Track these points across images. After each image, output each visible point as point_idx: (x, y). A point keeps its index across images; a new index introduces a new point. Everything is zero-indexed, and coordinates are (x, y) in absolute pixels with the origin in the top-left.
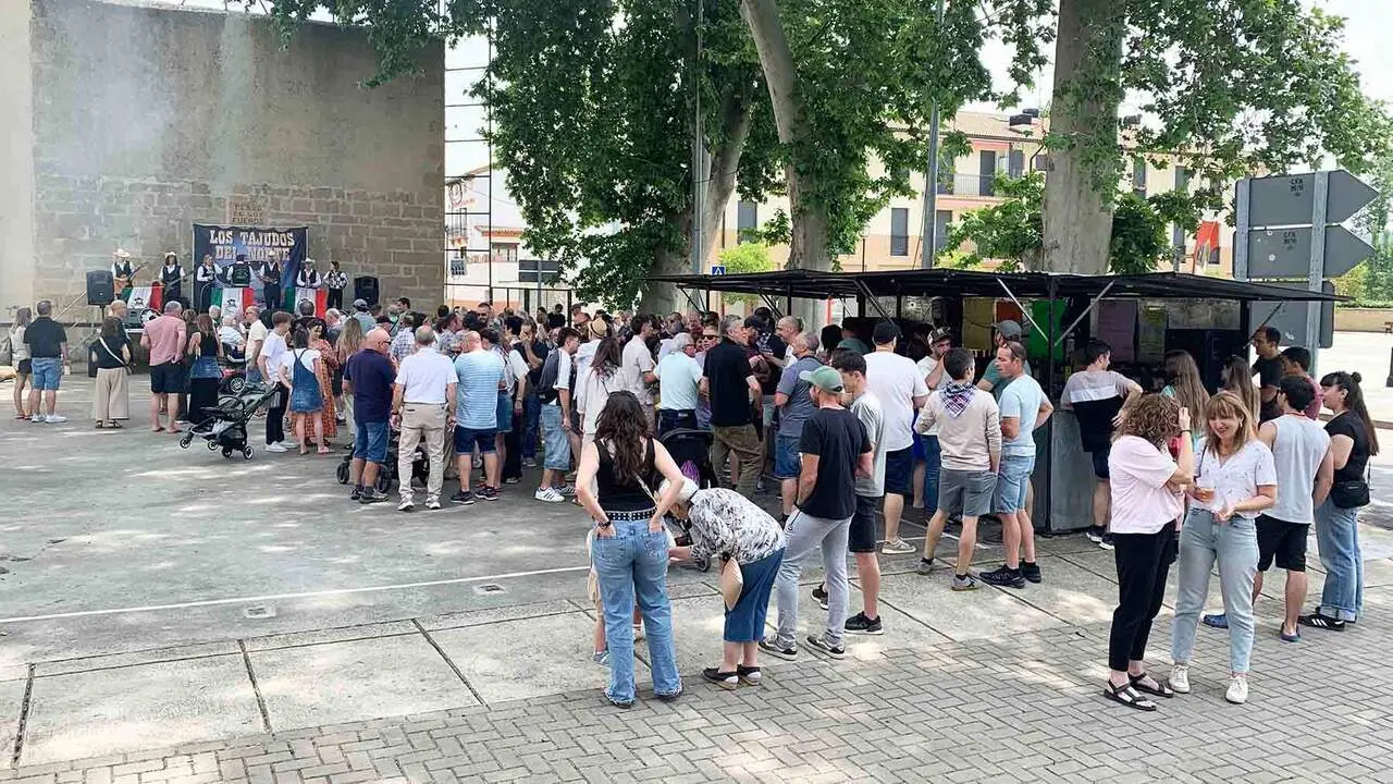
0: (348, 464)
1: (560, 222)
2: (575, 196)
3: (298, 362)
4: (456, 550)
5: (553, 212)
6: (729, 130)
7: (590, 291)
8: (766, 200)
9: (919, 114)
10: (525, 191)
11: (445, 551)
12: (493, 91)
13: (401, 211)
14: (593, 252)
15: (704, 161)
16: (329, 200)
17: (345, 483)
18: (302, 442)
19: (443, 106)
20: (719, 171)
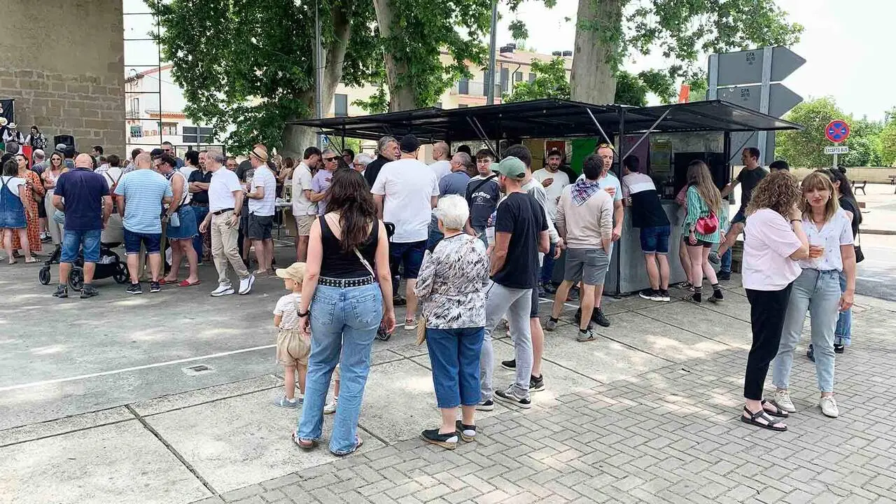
0: (49, 268)
1: (212, 101)
2: (223, 82)
3: (5, 186)
4: (159, 337)
5: (206, 94)
6: (339, 33)
7: (238, 147)
8: (363, 85)
9: (474, 23)
10: (186, 79)
11: (147, 338)
12: (160, 5)
13: (91, 89)
14: (239, 120)
15: (321, 56)
16: (32, 79)
17: (46, 284)
18: (10, 253)
19: (122, 14)
20: (331, 63)
